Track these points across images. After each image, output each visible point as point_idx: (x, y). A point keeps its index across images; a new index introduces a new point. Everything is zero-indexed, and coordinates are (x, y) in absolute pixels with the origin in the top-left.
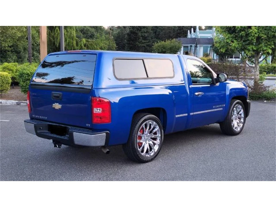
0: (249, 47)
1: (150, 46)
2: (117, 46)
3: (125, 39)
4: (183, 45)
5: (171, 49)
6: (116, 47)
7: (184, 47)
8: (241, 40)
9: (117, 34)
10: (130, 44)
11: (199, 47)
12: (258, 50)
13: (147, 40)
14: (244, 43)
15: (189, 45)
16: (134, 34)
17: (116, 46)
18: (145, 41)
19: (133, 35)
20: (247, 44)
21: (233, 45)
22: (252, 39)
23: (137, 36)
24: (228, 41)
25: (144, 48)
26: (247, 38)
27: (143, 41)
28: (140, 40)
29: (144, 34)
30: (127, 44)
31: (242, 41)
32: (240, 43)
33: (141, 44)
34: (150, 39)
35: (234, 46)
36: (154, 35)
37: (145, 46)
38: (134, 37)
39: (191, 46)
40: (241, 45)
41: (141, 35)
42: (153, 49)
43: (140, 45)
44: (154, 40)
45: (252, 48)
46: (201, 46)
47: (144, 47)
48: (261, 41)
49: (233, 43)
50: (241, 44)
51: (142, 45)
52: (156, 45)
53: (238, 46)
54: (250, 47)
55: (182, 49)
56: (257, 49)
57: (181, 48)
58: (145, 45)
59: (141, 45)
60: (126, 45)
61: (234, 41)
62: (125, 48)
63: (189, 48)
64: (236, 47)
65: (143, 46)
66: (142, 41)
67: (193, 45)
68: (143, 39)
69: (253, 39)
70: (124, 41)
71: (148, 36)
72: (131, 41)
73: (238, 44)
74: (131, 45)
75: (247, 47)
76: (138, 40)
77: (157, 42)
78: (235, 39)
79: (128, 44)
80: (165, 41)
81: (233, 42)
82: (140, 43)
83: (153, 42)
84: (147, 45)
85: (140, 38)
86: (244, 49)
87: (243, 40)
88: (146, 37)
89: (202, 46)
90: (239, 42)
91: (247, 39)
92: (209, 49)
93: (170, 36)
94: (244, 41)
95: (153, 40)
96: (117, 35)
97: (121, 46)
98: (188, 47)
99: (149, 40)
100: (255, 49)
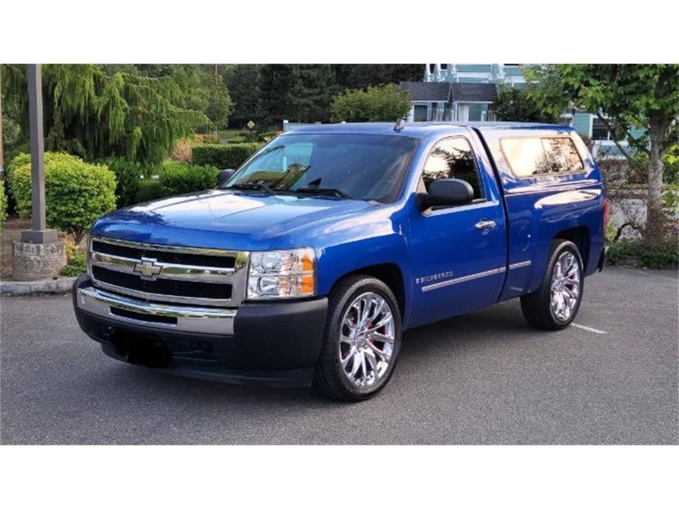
0: (637, 102)
1: (325, 105)
2: (233, 101)
3: (255, 84)
4: (413, 101)
5: (381, 111)
6: (230, 106)
7: (416, 106)
8: (612, 79)
9: (235, 71)
10: (270, 99)
11: (456, 107)
12: (665, 110)
13: (316, 87)
14: (621, 90)
15: (430, 102)
16: (281, 71)
17: (232, 104)
18: (311, 91)
19: (279, 75)
20: (631, 93)
21: (590, 95)
22: (647, 77)
23: (290, 77)
24: (571, 81)
25: (307, 109)
26: (631, 72)
27: (306, 91)
28: (297, 87)
29: (308, 71)
30: (260, 97)
31: (615, 83)
32: (609, 87)
33: (299, 99)
34: (324, 84)
35: (592, 97)
36: (334, 74)
37: (311, 102)
38: (282, 81)
39: (434, 105)
40: (611, 95)
41: (299, 75)
42: (331, 111)
43: (296, 101)
44: (335, 89)
45: (648, 105)
46: (462, 104)
47: (308, 106)
48: (674, 83)
49: (587, 88)
50: (612, 91)
51: (303, 101)
52: (340, 100)
53: (603, 96)
54: (640, 103)
55: (412, 112)
56: (662, 108)
57: (411, 109)
58: (309, 101)
59: (299, 102)
60: (259, 100)
61: (592, 81)
62: (256, 109)
63: (429, 109)
64: (599, 100)
65: (304, 104)
66: (301, 90)
67: (441, 103)
68: (305, 85)
69: (651, 75)
70: (253, 90)
71: (317, 77)
72: (273, 91)
73: (604, 91)
74: (272, 101)
75: (631, 101)
76: (292, 87)
77: (344, 93)
78: (592, 77)
79: (263, 97)
80: (365, 91)
81: (587, 84)
82: (295, 95)
83: (333, 93)
84: (316, 102)
85: (296, 82)
86: (620, 106)
87: (618, 78)
88: (314, 81)
89: (467, 104)
90: (605, 84)
91: (632, 77)
92: (484, 112)
93: (377, 79)
94: (620, 84)
95: (332, 87)
96: (233, 74)
97: (246, 103)
98: (425, 107)
99: (322, 87)
100: (656, 107)
